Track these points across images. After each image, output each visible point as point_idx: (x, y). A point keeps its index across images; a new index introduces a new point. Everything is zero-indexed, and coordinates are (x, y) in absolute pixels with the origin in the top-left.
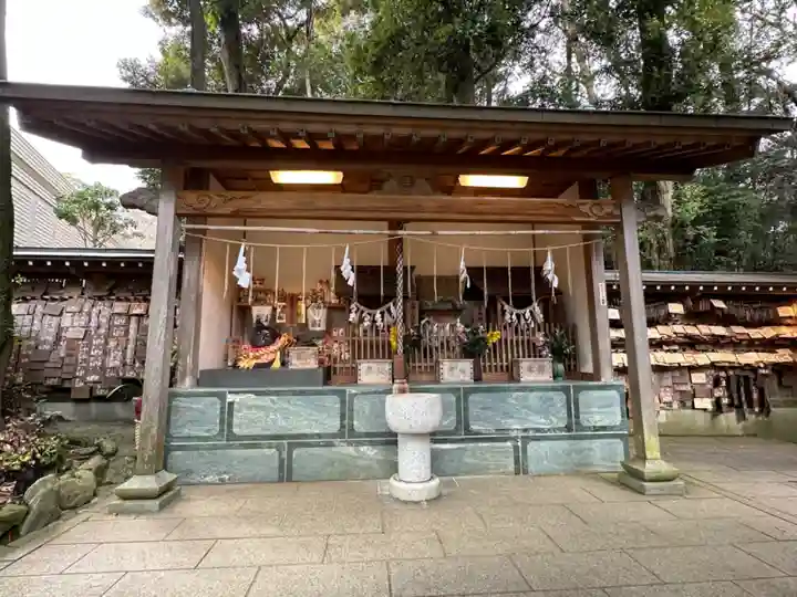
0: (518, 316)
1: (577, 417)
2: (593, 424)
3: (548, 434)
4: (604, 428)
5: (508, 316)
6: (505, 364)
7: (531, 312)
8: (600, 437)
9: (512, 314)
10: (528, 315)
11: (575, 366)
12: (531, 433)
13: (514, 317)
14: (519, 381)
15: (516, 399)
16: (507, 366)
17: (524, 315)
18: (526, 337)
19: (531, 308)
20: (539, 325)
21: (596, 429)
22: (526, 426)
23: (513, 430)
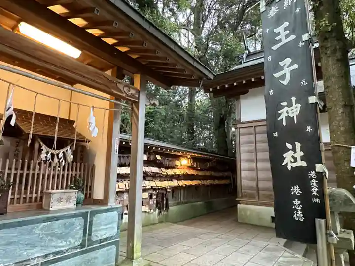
0: (53, 155)
1: (90, 235)
2: (100, 238)
3: (66, 254)
4: (106, 239)
5: (43, 156)
6: (34, 195)
7: (63, 153)
8: (103, 246)
9: (47, 153)
10: (61, 155)
11: (90, 194)
12: (51, 257)
13: (49, 156)
14: (48, 211)
15: (42, 229)
16: (36, 198)
17: (58, 155)
18: (57, 173)
19: (64, 150)
20: (68, 164)
21: (101, 241)
22: (47, 252)
23: (34, 259)
